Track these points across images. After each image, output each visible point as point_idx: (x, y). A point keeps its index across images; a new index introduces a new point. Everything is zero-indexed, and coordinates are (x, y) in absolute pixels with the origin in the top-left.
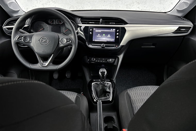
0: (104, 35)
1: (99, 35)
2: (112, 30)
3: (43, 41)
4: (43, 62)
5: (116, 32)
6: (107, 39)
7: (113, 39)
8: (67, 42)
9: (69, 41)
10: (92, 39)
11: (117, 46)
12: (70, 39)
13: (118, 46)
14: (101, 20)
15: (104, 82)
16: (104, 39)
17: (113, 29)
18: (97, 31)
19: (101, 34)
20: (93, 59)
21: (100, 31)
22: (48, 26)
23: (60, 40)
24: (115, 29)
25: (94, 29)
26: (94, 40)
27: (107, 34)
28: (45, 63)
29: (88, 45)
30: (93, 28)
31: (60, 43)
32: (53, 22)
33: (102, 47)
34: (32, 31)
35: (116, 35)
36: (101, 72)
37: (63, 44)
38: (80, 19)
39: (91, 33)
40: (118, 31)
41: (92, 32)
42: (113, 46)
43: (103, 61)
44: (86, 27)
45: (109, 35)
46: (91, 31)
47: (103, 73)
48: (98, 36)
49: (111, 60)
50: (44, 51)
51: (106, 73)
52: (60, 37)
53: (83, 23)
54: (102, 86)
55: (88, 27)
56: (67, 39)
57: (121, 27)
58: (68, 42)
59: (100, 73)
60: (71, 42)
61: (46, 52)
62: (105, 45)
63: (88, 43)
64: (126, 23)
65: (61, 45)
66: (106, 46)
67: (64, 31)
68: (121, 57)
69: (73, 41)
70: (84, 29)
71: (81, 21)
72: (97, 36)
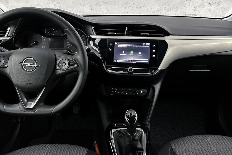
0: (132, 52)
1: (123, 52)
2: (145, 44)
3: (28, 65)
4: (28, 101)
5: (151, 48)
6: (137, 60)
7: (147, 60)
8: (70, 66)
9: (74, 65)
10: (113, 60)
11: (153, 71)
12: (75, 62)
13: (155, 71)
14: (126, 29)
15: (133, 135)
16: (132, 58)
17: (147, 44)
18: (120, 46)
19: (128, 50)
20: (114, 90)
21: (125, 46)
22: (43, 38)
23: (58, 62)
24: (149, 44)
25: (116, 43)
26: (115, 61)
27: (136, 50)
28: (32, 102)
29: (106, 69)
30: (113, 41)
31: (57, 67)
33: (129, 73)
35: (152, 53)
36: (128, 116)
37: (63, 70)
38: (93, 27)
39: (110, 49)
40: (154, 46)
41: (113, 47)
42: (147, 71)
43: (129, 92)
44: (102, 40)
45: (140, 53)
46: (111, 47)
47: (131, 118)
48: (122, 54)
49: (141, 91)
50: (28, 82)
51: (137, 118)
52: (58, 58)
53: (97, 35)
54: (129, 139)
55: (106, 40)
56: (69, 61)
57: (159, 40)
58: (72, 67)
59: (126, 118)
60: (76, 66)
61: (32, 84)
62: (133, 69)
63: (105, 66)
64: (167, 34)
65: (60, 72)
66: (135, 71)
68: (158, 87)
69: (80, 65)
70: (99, 43)
71: (96, 31)
72: (121, 54)
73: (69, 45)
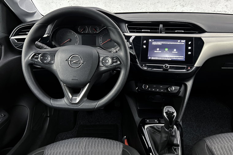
0: (166, 49)
1: (158, 49)
2: (180, 41)
3: (74, 62)
4: (72, 96)
5: (187, 45)
6: (172, 57)
7: (183, 57)
8: (113, 62)
9: (117, 62)
10: (147, 57)
11: (189, 68)
12: (118, 59)
13: (191, 68)
14: (160, 27)
15: (171, 131)
16: (167, 56)
17: (182, 41)
18: (154, 43)
19: (162, 47)
20: (145, 87)
21: (159, 43)
22: (77, 35)
23: (101, 59)
24: (184, 41)
25: (150, 40)
26: (150, 58)
27: (171, 48)
28: (76, 97)
29: (140, 66)
30: (147, 38)
31: (101, 64)
32: (84, 30)
33: (164, 70)
34: (53, 43)
35: (187, 50)
37: (106, 66)
38: (126, 25)
39: (145, 47)
40: (190, 43)
41: (147, 44)
42: (183, 68)
44: (136, 37)
45: (175, 50)
46: (145, 44)
47: (170, 114)
48: (157, 51)
49: (174, 88)
50: (74, 78)
51: (175, 114)
52: (101, 55)
53: (131, 32)
54: (167, 135)
55: (140, 37)
56: (112, 58)
57: (195, 38)
58: (115, 64)
60: (119, 62)
61: (77, 80)
62: (169, 66)
63: (140, 63)
64: (202, 31)
65: (103, 68)
66: (171, 68)
67: (101, 43)
69: (123, 62)
70: (133, 40)
71: (129, 29)
72: (155, 51)
73: (101, 42)
